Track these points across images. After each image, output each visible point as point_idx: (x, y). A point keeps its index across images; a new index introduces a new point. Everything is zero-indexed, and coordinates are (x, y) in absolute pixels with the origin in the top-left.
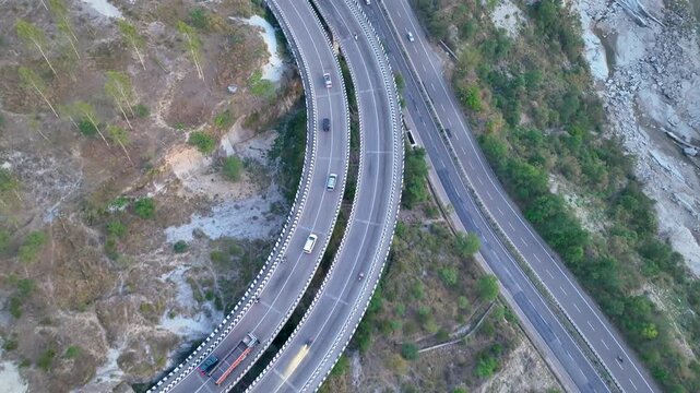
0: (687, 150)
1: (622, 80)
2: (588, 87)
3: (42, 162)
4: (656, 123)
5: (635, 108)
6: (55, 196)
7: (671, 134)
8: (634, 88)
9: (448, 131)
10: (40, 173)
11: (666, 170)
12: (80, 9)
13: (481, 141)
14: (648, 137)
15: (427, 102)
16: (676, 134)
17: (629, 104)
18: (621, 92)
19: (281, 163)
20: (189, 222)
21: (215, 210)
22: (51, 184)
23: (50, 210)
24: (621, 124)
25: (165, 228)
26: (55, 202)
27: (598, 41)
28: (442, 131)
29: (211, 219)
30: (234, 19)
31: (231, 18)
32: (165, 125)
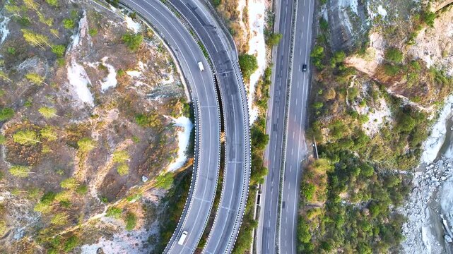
0: (446, 237)
1: (441, 168)
2: (411, 169)
3: (21, 200)
4: (441, 210)
5: (435, 193)
6: (24, 221)
7: (445, 222)
8: (443, 178)
9: (284, 203)
10: (19, 205)
11: (423, 244)
12: (68, 91)
13: (300, 219)
14: (428, 216)
15: (281, 179)
16: (448, 223)
17: (432, 188)
18: (433, 179)
19: (167, 206)
20: (97, 242)
21: (115, 236)
22: (23, 213)
23: (19, 230)
24: (416, 202)
25: (83, 244)
26: (23, 226)
27: (444, 132)
28: (280, 202)
29: (111, 242)
30: (167, 117)
31: (165, 116)
32: (96, 196)
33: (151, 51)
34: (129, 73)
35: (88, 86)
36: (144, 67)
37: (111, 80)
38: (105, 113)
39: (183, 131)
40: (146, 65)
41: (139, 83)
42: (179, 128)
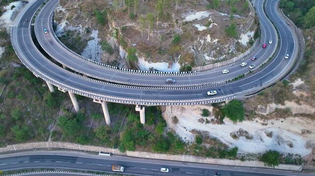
20: (98, 37)
21: (100, 46)
25: (99, 30)
30: (179, 57)
31: (180, 56)
32: (127, 25)
33: (228, 45)
34: (209, 36)
35: (196, 19)
36: (214, 43)
37: (201, 28)
38: (179, 27)
39: (169, 67)
40: (216, 43)
41: (202, 42)
42: (171, 65)
